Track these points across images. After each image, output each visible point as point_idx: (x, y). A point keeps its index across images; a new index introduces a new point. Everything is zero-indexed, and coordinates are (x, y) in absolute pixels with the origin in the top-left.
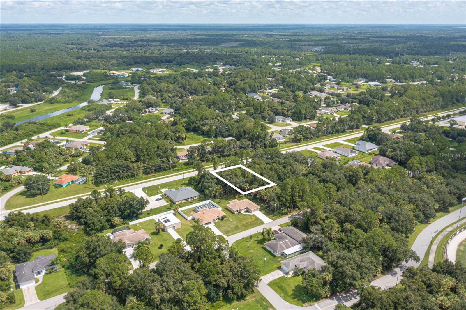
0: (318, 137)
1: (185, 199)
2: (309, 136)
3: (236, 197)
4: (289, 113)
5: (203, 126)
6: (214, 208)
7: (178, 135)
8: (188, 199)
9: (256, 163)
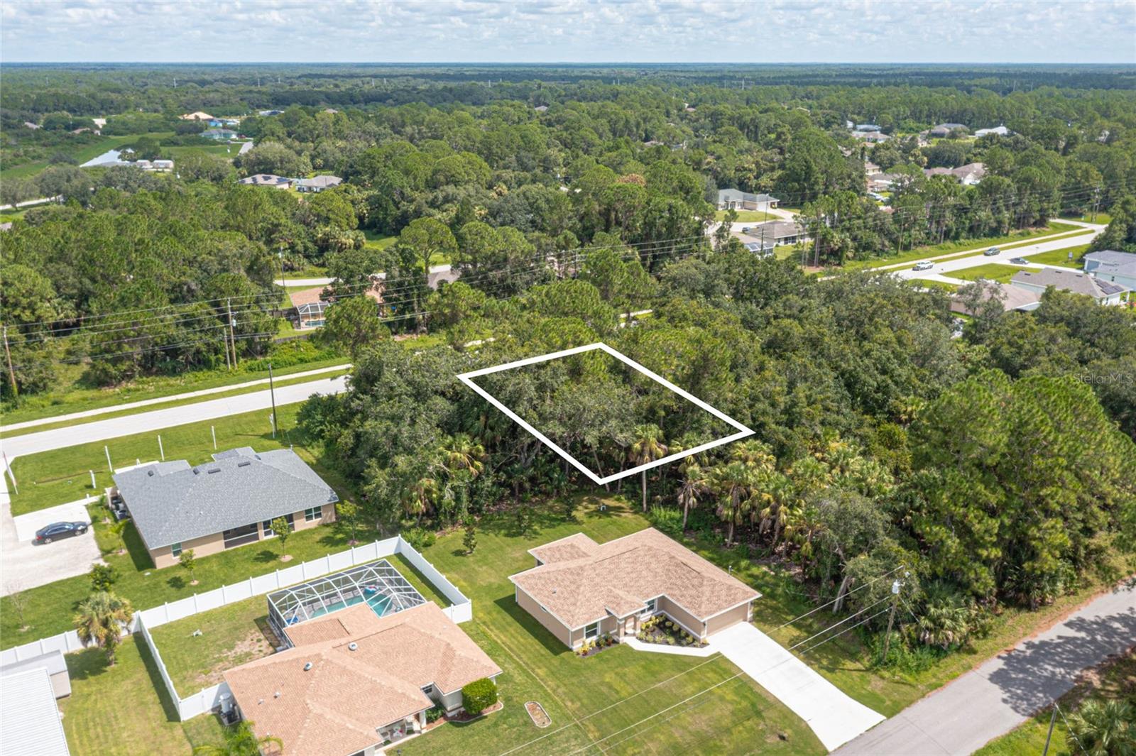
0: (906, 248)
1: (227, 534)
2: (877, 240)
3: (579, 514)
4: (765, 181)
5: (438, 207)
6: (413, 600)
7: (321, 231)
8: (254, 527)
9: (684, 318)
